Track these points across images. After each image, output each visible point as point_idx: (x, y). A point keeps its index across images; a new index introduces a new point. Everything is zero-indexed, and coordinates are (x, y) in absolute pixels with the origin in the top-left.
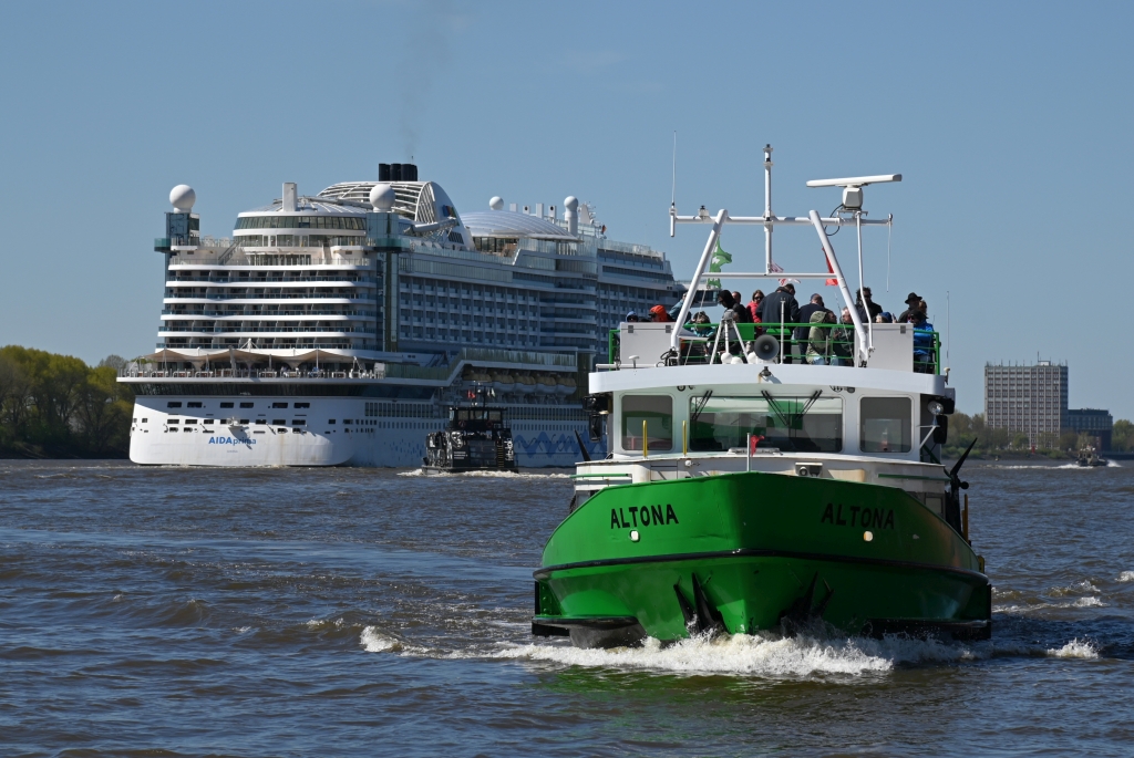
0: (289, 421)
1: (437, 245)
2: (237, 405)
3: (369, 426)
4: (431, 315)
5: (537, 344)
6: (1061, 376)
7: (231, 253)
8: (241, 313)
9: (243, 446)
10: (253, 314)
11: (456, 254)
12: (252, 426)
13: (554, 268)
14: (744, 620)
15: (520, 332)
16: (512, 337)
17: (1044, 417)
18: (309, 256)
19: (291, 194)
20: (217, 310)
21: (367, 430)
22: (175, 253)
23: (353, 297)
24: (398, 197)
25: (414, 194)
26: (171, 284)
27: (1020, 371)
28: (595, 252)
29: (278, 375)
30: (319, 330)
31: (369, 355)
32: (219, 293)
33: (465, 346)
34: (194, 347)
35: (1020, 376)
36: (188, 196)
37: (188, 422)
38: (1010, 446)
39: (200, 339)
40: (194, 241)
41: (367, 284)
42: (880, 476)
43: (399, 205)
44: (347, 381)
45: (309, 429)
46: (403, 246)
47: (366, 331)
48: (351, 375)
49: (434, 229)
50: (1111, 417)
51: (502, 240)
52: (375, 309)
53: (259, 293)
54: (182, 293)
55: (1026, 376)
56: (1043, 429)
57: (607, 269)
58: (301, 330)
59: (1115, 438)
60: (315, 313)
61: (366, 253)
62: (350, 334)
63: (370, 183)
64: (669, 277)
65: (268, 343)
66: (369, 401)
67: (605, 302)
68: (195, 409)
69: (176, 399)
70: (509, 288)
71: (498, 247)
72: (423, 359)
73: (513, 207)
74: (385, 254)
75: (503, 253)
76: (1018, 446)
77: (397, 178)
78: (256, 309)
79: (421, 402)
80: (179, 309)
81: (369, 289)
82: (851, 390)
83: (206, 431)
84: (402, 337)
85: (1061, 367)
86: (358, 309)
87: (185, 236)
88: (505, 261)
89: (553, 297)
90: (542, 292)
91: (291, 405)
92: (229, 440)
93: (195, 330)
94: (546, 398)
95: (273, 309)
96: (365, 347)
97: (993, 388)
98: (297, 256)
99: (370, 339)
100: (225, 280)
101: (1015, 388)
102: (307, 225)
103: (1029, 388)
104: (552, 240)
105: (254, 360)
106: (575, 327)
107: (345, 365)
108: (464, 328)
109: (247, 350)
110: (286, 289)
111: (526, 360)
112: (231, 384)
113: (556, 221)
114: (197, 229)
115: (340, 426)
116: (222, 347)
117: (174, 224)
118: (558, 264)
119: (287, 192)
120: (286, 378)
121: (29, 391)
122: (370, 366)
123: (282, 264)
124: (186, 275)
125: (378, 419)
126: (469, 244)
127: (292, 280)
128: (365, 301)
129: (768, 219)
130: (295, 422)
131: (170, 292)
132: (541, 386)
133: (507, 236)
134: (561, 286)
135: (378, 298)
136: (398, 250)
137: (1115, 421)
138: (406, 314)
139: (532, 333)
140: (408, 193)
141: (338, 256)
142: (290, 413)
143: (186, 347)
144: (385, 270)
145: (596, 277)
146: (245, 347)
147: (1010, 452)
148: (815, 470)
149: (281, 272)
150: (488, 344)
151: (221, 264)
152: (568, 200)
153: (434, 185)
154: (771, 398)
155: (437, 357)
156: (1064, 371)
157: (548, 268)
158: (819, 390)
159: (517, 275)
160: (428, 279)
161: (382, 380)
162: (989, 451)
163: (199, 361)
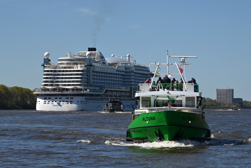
0: (69, 101)
1: (100, 65)
2: (58, 98)
3: (86, 102)
4: (99, 79)
5: (121, 85)
6: (232, 91)
7: (57, 66)
8: (59, 79)
9: (60, 107)
10: (62, 79)
11: (104, 66)
12: (62, 103)
13: (125, 69)
14: (168, 138)
15: (118, 83)
16: (116, 84)
17: (229, 100)
18: (73, 67)
19: (70, 54)
20: (54, 78)
21: (86, 103)
22: (45, 67)
23: (82, 75)
24: (92, 55)
25: (95, 54)
26: (45, 73)
27: (223, 90)
28: (133, 66)
29: (67, 92)
30: (75, 82)
31: (86, 88)
32: (55, 75)
33: (106, 85)
34: (49, 86)
35: (224, 91)
36: (48, 55)
37: (48, 102)
38: (222, 106)
39: (51, 84)
40: (49, 64)
41: (85, 73)
42: (191, 111)
43: (92, 56)
44: (81, 93)
45: (73, 103)
46: (93, 65)
47: (85, 82)
48: (82, 92)
49: (99, 61)
50: (243, 100)
51: (114, 63)
52: (87, 78)
53: (63, 75)
54: (47, 75)
55: (225, 91)
56: (229, 102)
57: (136, 69)
58: (72, 82)
59: (243, 104)
60: (74, 79)
61: (85, 66)
62: (82, 83)
63: (86, 52)
64: (149, 71)
65: (65, 85)
66: (86, 97)
67: (136, 76)
68: (50, 99)
69: (46, 97)
70: (115, 73)
71: (113, 65)
72: (97, 88)
73: (116, 57)
74: (89, 66)
75: (114, 66)
76: (223, 106)
77: (92, 51)
78: (62, 78)
79: (97, 97)
80: (46, 78)
81: (86, 74)
82: (184, 96)
83: (52, 104)
84: (93, 84)
85: (232, 90)
86: (84, 78)
87: (48, 63)
88: (114, 68)
89: (125, 75)
90: (122, 74)
91: (70, 98)
92: (57, 106)
93: (50, 83)
94: (123, 96)
95: (66, 78)
96: (85, 86)
97: (218, 94)
98: (71, 67)
99: (86, 84)
100: (56, 72)
101: (223, 94)
102: (73, 61)
103: (226, 94)
104: (125, 63)
105: (62, 89)
106: (129, 81)
107: (81, 90)
108: (106, 82)
109: (60, 87)
110: (68, 74)
111: (119, 88)
112: (57, 94)
113: (125, 59)
114: (50, 61)
115: (80, 102)
116: (55, 86)
117: (45, 60)
118: (126, 68)
119: (69, 54)
120: (69, 92)
121: (19, 96)
122: (86, 90)
123: (68, 69)
124: (48, 71)
125: (88, 101)
126: (107, 64)
127: (70, 72)
128: (85, 76)
129: (168, 64)
130: (70, 102)
131: (44, 75)
132: (122, 94)
133: (115, 63)
134: (126, 73)
135: (88, 76)
136: (92, 66)
137: (243, 101)
138: (94, 79)
139: (120, 83)
140: (94, 54)
141: (79, 67)
142: (69, 100)
143: (48, 86)
144: (89, 70)
145: (134, 71)
146: (60, 86)
147: (222, 107)
148: (180, 110)
149: (67, 70)
150: (111, 85)
151: (55, 69)
152: (128, 55)
153: (100, 52)
154: (169, 97)
155: (100, 88)
156: (233, 90)
157: (124, 69)
158: (178, 95)
159: (117, 71)
160: (98, 72)
161: (89, 93)
162: (217, 107)
163: (51, 89)
